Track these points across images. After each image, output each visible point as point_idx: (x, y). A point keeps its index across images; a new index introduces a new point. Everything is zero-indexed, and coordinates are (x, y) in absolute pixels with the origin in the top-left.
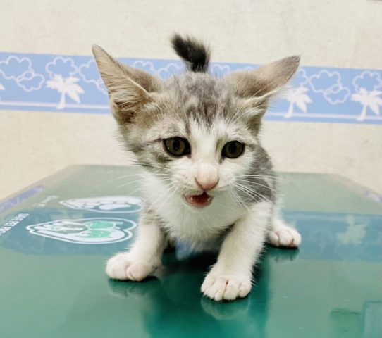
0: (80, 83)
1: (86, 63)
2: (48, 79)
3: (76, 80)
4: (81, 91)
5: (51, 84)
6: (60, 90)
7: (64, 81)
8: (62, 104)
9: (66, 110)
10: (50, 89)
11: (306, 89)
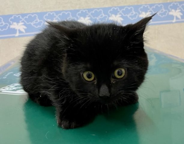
0: (25, 25)
1: (27, 16)
2: (10, 24)
3: (23, 23)
4: (25, 27)
5: (12, 27)
6: (16, 28)
7: (18, 25)
8: (17, 34)
9: (19, 36)
10: (12, 29)
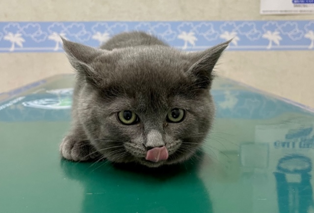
11: (193, 33)
